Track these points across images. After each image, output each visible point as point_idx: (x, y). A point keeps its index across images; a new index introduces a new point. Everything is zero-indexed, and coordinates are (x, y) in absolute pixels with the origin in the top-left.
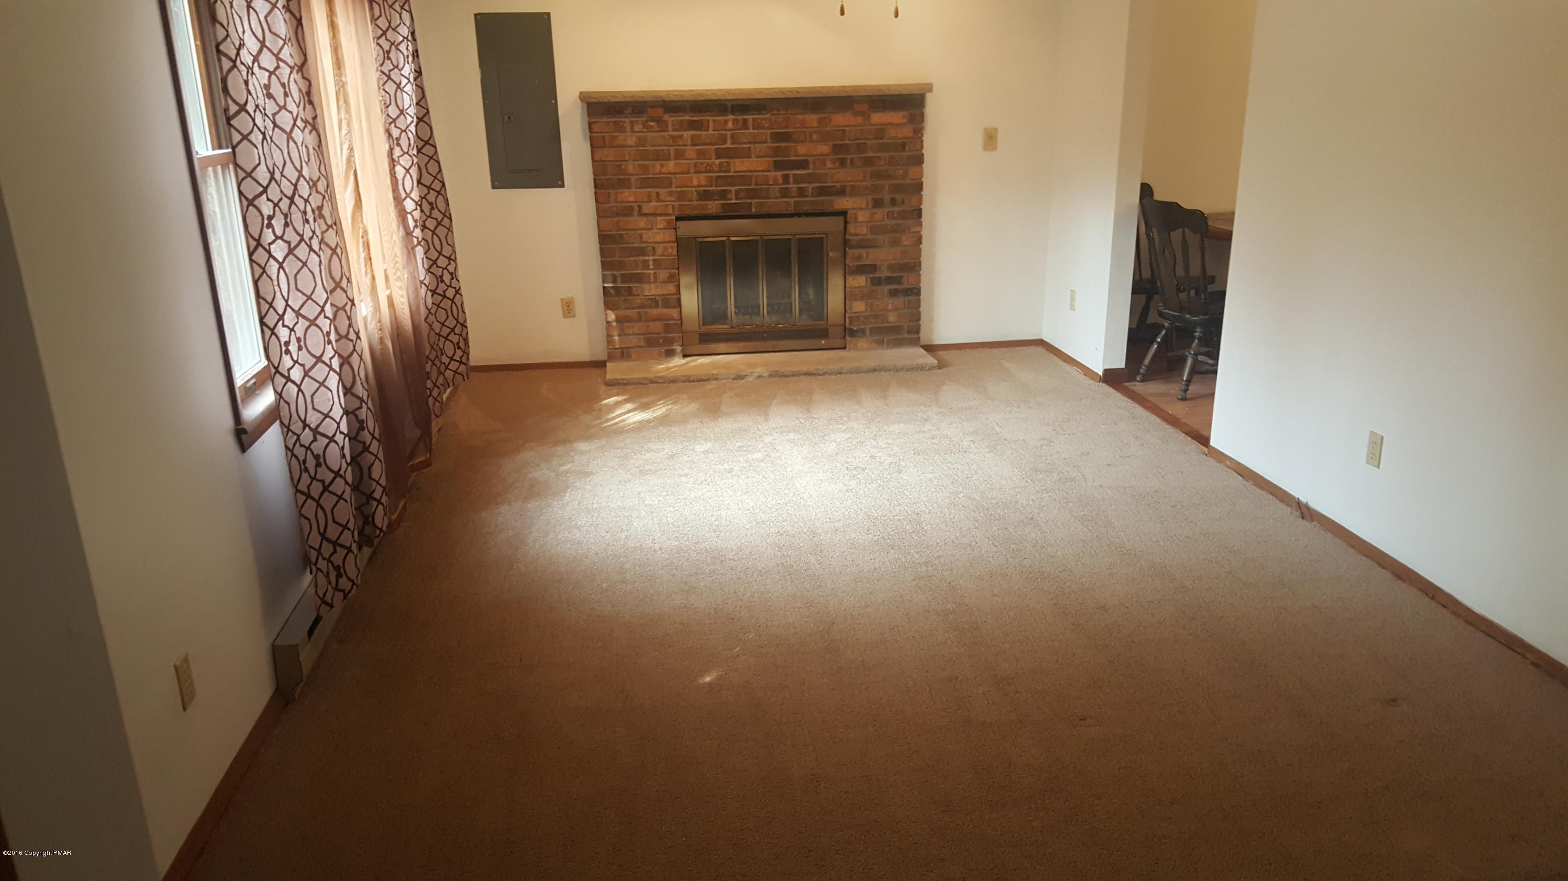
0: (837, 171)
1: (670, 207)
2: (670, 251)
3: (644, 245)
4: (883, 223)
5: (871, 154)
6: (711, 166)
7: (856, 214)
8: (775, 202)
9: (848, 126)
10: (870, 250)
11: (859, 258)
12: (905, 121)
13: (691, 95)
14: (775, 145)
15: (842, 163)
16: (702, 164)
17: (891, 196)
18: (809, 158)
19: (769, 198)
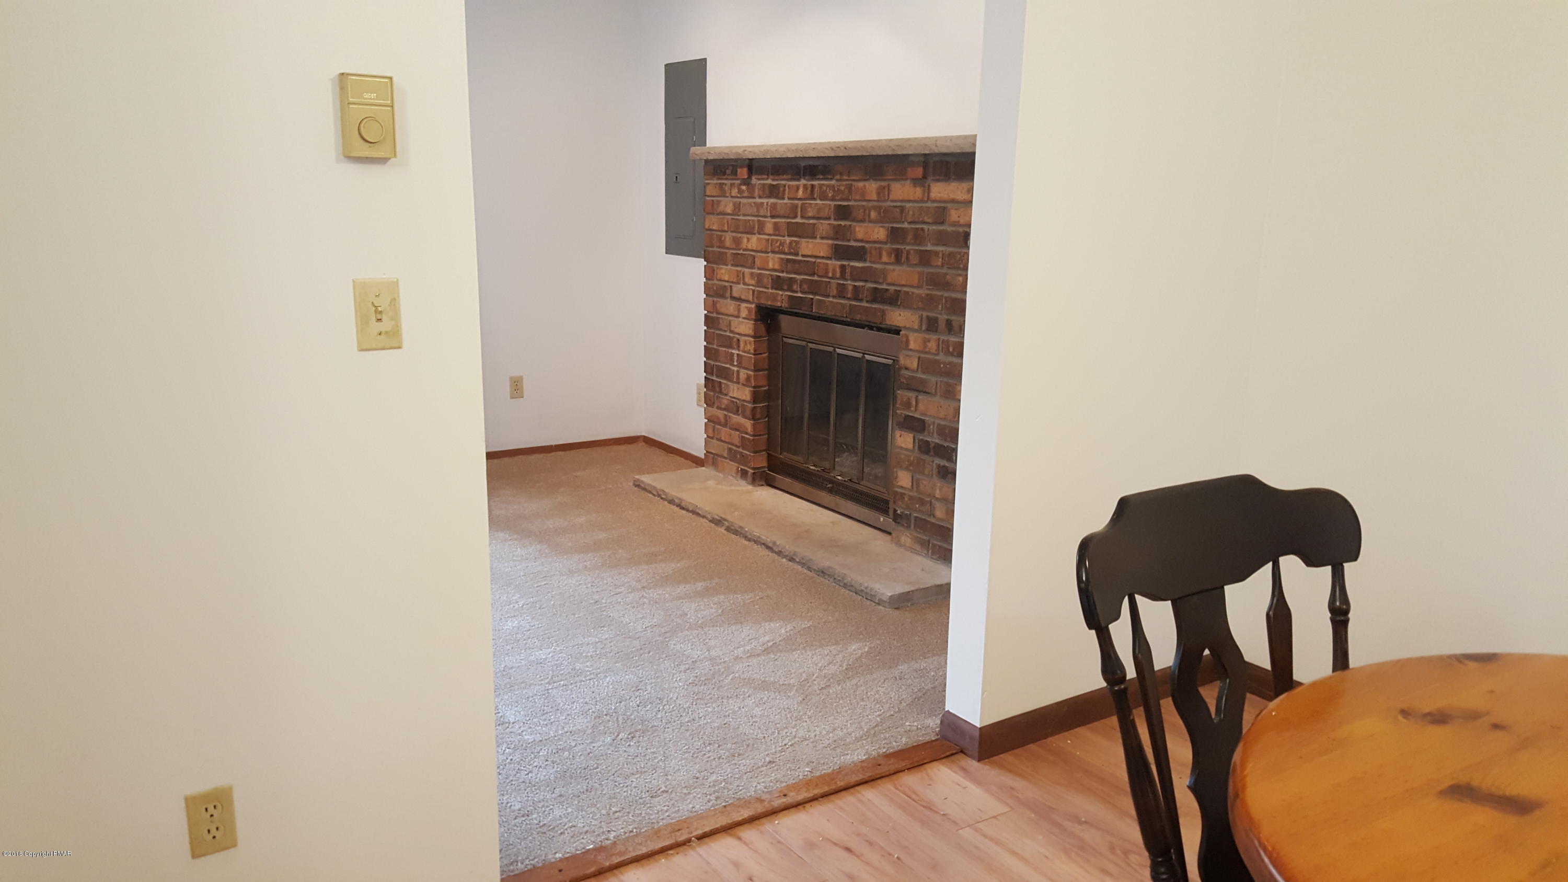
0: (892, 267)
1: (751, 292)
2: (749, 347)
3: (732, 335)
4: (937, 358)
5: (929, 247)
6: (782, 244)
7: (907, 336)
8: (832, 303)
9: (909, 201)
10: (920, 396)
11: (907, 405)
12: (968, 197)
13: (760, 151)
14: (836, 223)
15: (898, 257)
16: (777, 241)
17: (946, 317)
18: (867, 246)
19: (828, 296)
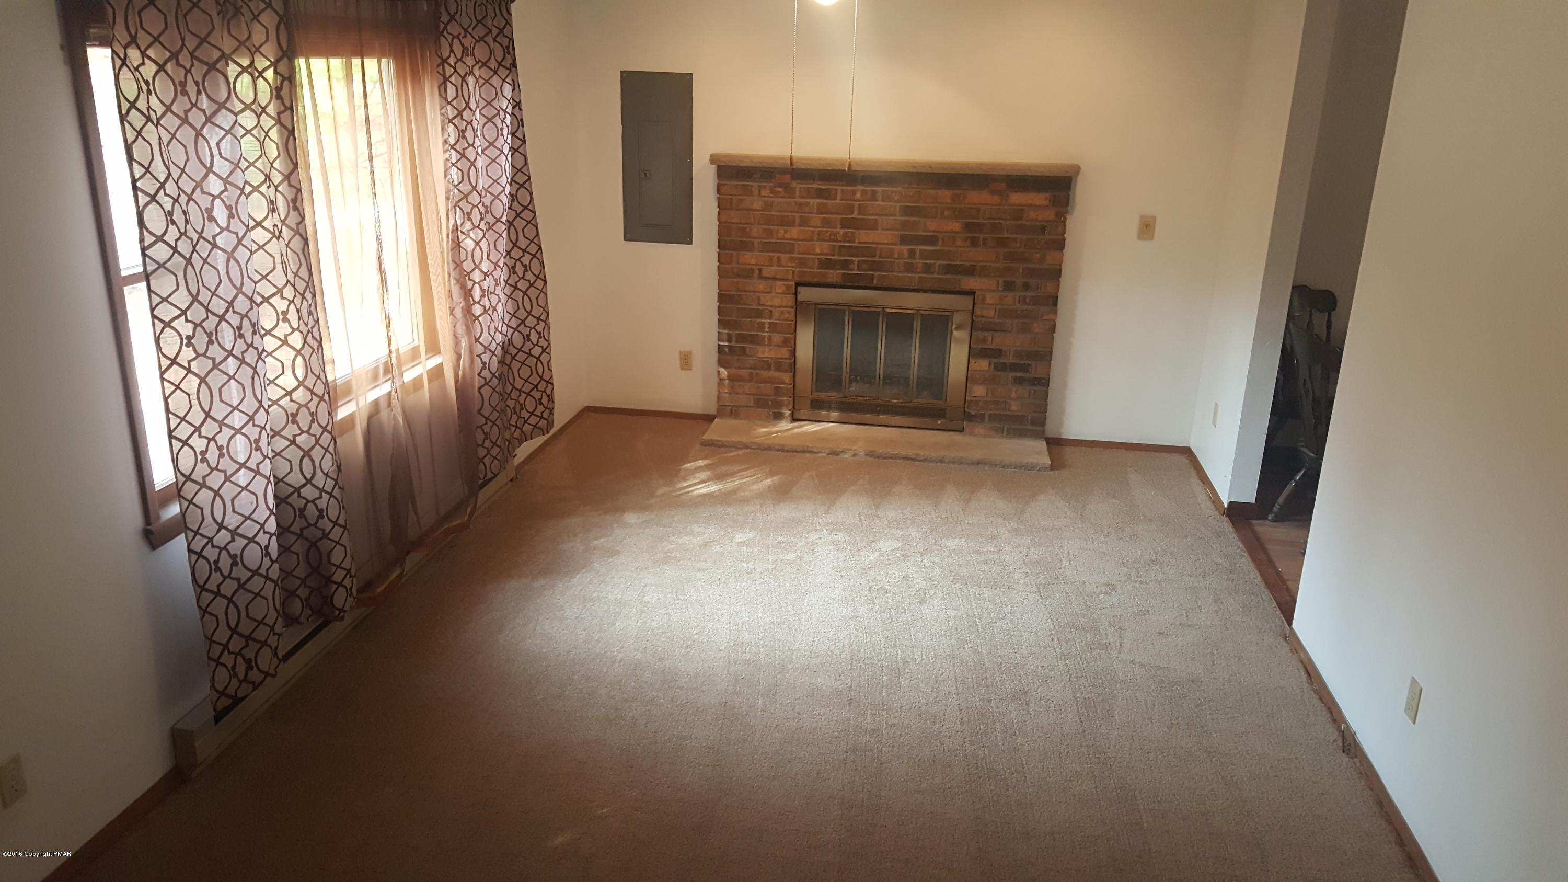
0: (968, 249)
1: (791, 272)
2: (787, 315)
3: (761, 308)
4: (1014, 307)
5: (1006, 235)
6: (835, 235)
7: (985, 296)
8: (897, 277)
9: (984, 205)
10: (996, 334)
11: (984, 340)
12: (1047, 203)
13: (818, 163)
14: (903, 219)
15: (974, 242)
16: (827, 232)
17: (1024, 280)
18: (938, 234)
19: (892, 272)
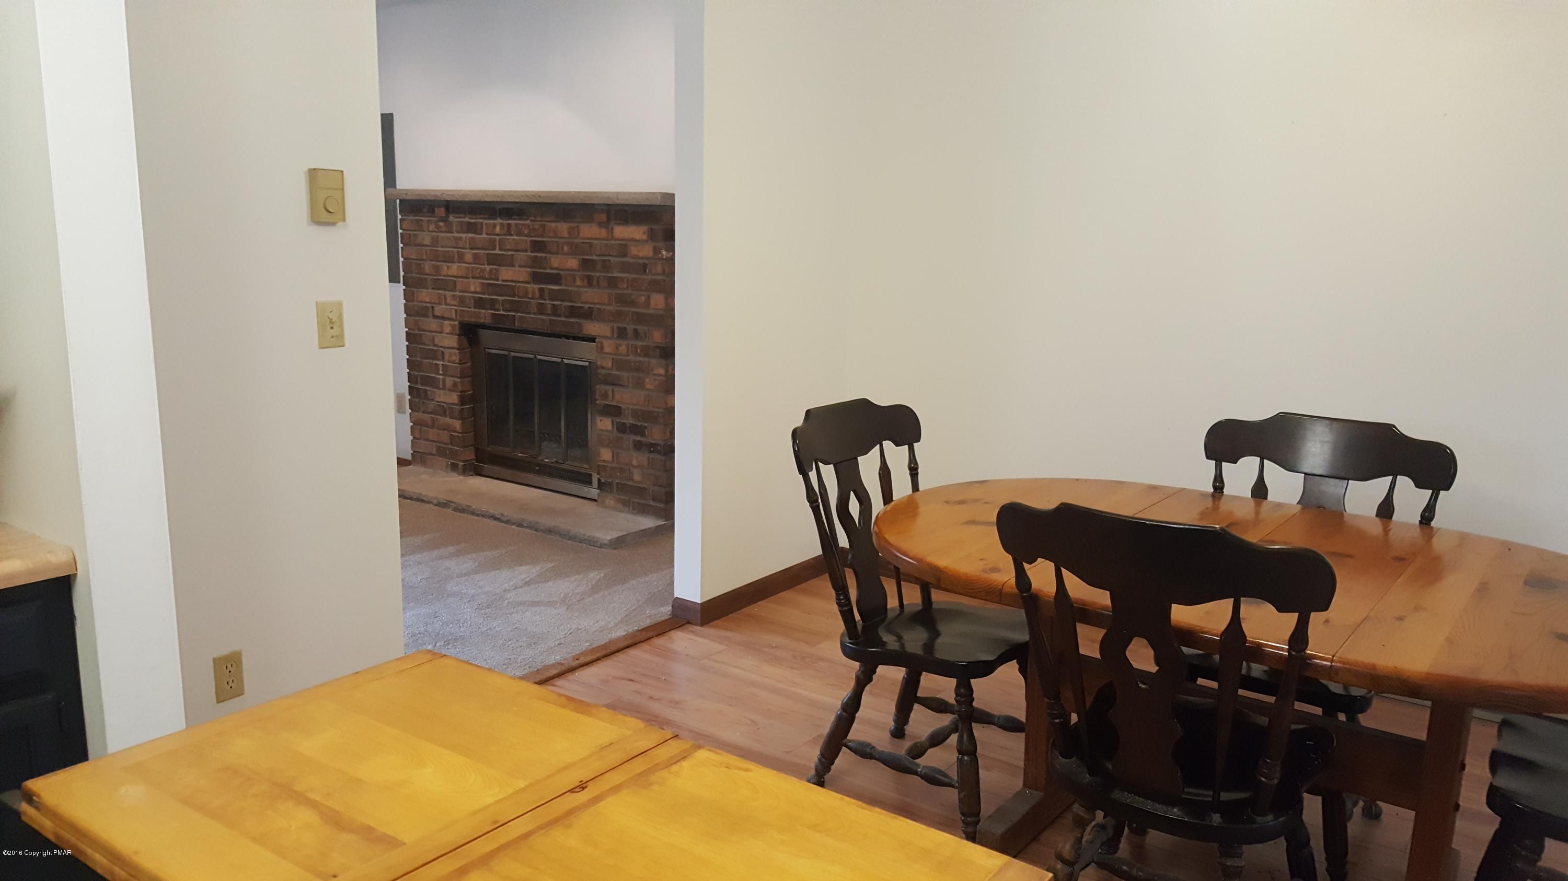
0: (585, 289)
1: (454, 311)
2: (454, 358)
3: (436, 349)
4: (627, 358)
5: (615, 274)
6: (482, 271)
7: (602, 343)
8: (532, 319)
9: (594, 239)
10: (616, 389)
11: (605, 396)
12: (645, 237)
13: (459, 195)
14: (533, 254)
15: (590, 282)
16: (477, 268)
17: (634, 327)
18: (561, 272)
19: (529, 313)
